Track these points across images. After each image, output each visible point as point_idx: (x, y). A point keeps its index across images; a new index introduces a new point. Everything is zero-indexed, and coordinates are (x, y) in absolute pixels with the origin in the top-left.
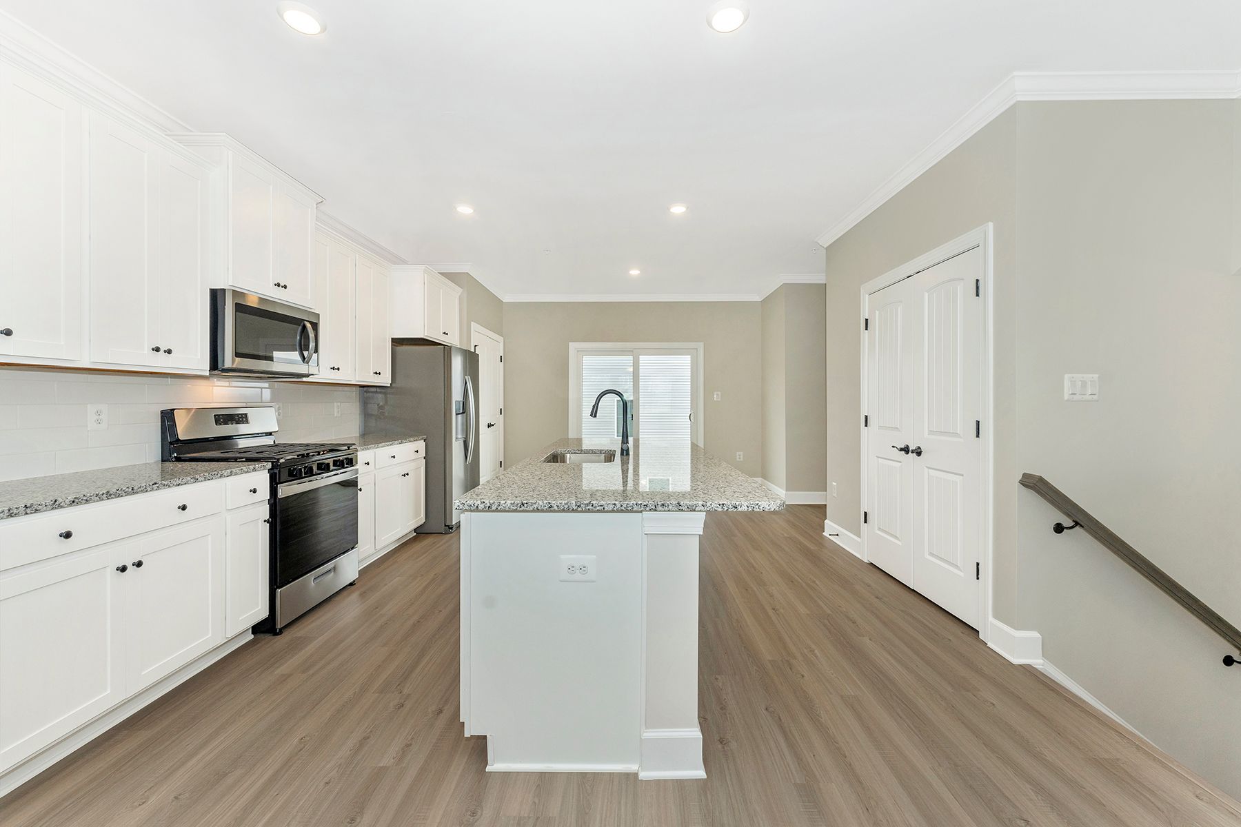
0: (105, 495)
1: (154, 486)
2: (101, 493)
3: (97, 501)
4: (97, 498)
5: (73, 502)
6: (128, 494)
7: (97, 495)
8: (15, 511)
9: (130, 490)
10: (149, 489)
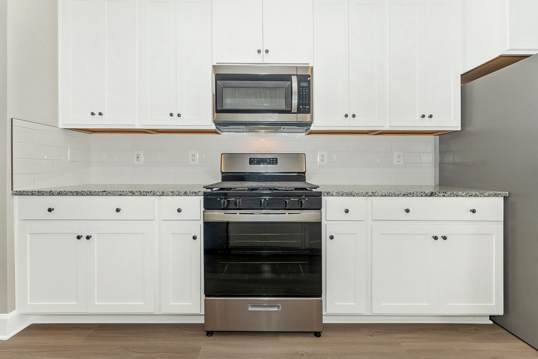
0: (75, 193)
1: (104, 193)
2: (73, 191)
3: (71, 196)
4: (71, 194)
5: (59, 193)
6: (88, 195)
7: (71, 192)
8: (34, 193)
9: (89, 192)
10: (100, 194)
